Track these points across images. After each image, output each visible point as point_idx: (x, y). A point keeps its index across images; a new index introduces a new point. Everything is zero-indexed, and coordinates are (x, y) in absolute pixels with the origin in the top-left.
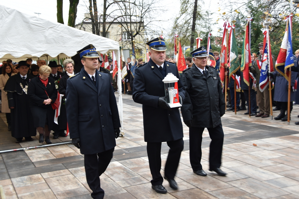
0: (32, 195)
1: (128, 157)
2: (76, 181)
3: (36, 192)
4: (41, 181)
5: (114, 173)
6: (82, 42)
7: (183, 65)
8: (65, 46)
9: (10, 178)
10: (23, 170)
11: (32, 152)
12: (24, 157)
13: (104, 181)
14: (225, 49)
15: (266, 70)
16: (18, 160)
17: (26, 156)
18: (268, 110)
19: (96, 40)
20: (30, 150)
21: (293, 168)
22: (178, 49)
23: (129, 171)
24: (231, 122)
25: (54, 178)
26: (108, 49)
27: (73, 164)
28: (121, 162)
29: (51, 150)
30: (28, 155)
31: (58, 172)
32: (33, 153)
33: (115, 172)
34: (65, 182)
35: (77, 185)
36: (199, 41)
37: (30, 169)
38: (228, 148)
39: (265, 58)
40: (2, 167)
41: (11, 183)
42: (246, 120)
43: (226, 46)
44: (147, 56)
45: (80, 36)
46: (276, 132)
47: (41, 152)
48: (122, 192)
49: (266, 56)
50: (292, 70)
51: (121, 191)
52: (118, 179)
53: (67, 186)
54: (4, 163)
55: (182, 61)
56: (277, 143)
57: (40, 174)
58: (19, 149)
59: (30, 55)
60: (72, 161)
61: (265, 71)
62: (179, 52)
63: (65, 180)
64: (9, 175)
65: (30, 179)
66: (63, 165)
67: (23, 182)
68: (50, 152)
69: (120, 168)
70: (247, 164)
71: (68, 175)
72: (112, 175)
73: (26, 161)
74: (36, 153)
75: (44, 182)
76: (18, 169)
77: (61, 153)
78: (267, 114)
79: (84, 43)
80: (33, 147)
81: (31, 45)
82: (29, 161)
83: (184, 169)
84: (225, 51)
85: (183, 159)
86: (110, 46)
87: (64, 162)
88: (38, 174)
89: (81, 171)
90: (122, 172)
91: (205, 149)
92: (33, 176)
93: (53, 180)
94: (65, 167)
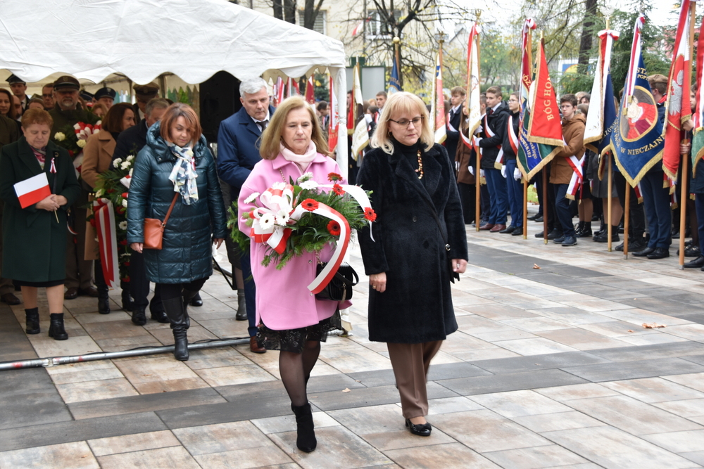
1: (359, 399)
4: (87, 464)
6: (231, 39)
7: (550, 118)
8: (177, 52)
10: (34, 428)
11: (67, 374)
12: (43, 389)
14: (683, 68)
16: (23, 397)
17: (49, 386)
19: (274, 34)
20: (62, 366)
22: (535, 66)
23: (358, 444)
24: (698, 305)
25: (128, 456)
26: (309, 64)
27: (188, 413)
28: (334, 413)
29: (124, 370)
30: (56, 382)
31: (142, 439)
32: (70, 375)
36: (609, 41)
37: (58, 426)
38: (681, 388)
43: (687, 59)
45: (224, 21)
47: (94, 375)
55: (548, 104)
57: (84, 442)
58: (28, 363)
60: (186, 404)
62: (537, 76)
63: (159, 465)
65: (54, 457)
66: (158, 418)
67: (30, 465)
68: (123, 376)
69: (330, 432)
71: (171, 449)
73: (48, 399)
74: (79, 375)
75: (96, 466)
76: (19, 425)
77: (153, 380)
79: (234, 42)
80: (71, 358)
81: (72, 44)
82: (56, 400)
83: (531, 446)
84: (684, 74)
85: (532, 414)
86: (317, 54)
87: (161, 408)
88: (80, 443)
89: (209, 436)
90: (335, 445)
91: (604, 387)
92: (63, 448)
93: (124, 462)
94: (163, 421)
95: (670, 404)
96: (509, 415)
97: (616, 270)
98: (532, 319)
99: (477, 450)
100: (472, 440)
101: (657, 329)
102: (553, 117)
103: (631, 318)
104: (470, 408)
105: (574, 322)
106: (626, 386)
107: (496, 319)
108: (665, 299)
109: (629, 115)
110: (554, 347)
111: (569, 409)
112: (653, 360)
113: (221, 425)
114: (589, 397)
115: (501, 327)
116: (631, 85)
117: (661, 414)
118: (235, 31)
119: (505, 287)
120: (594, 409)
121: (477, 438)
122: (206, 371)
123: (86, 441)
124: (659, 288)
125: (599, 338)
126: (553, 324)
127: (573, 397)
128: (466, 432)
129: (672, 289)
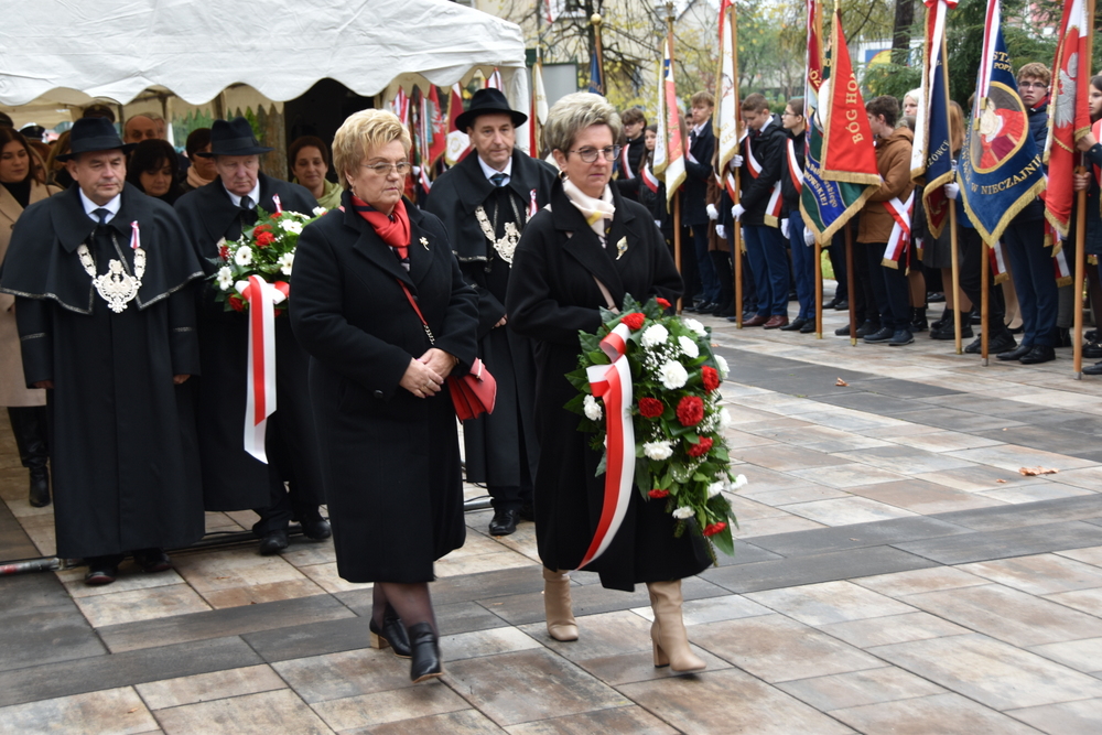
2: (311, 721)
4: (138, 723)
5: (499, 687)
6: (338, 25)
7: (857, 139)
8: (253, 49)
10: (45, 669)
12: (54, 606)
13: (449, 726)
14: (1078, 50)
16: (23, 619)
17: (62, 600)
22: (829, 54)
23: (575, 675)
25: (203, 708)
26: (467, 62)
27: (294, 637)
28: (530, 628)
29: (184, 571)
30: (75, 595)
31: (223, 679)
33: (501, 680)
34: (254, 727)
37: (84, 664)
38: (1089, 570)
43: (1083, 33)
44: (665, 98)
47: (135, 580)
52: (516, 717)
55: (852, 117)
57: (130, 688)
58: (27, 565)
59: (79, 92)
60: (289, 622)
62: (833, 72)
63: (255, 720)
65: (84, 713)
66: (246, 646)
67: (45, 728)
68: (180, 580)
69: (529, 659)
71: (273, 694)
72: (488, 695)
73: (64, 622)
75: (153, 725)
76: (21, 665)
77: (233, 585)
79: (344, 31)
81: (80, 40)
82: (77, 622)
83: (852, 669)
84: (1078, 60)
85: (851, 618)
86: (479, 46)
87: (250, 629)
88: (123, 689)
89: (332, 672)
90: (538, 679)
91: (965, 571)
92: (96, 699)
93: (197, 717)
94: (255, 651)
95: (1072, 595)
96: (814, 622)
97: (970, 384)
98: (839, 466)
99: (767, 679)
100: (758, 664)
101: (1044, 476)
102: (862, 138)
103: (1001, 460)
104: (750, 612)
105: (908, 470)
106: (1000, 569)
107: (782, 469)
108: (1053, 428)
109: (983, 130)
110: (878, 511)
111: (911, 609)
112: (1041, 526)
113: (350, 654)
114: (941, 588)
115: (790, 481)
116: (985, 81)
117: (1060, 611)
118: (345, 13)
119: (793, 417)
120: (950, 608)
121: (765, 660)
122: (319, 568)
123: (133, 686)
124: (1042, 411)
125: (951, 494)
126: (875, 474)
127: (915, 590)
128: (747, 651)
129: (1065, 411)
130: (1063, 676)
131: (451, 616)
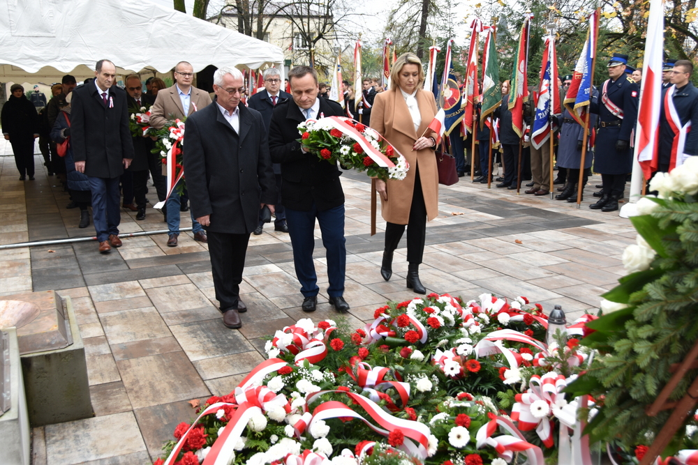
0: (123, 316)
2: (200, 294)
3: (130, 312)
4: (139, 293)
5: (267, 285)
6: (216, 46)
8: (184, 54)
9: (87, 285)
10: (107, 273)
15: (545, 110)
18: (546, 183)
19: (241, 43)
21: (580, 283)
25: (162, 289)
26: (262, 61)
27: (195, 265)
28: (279, 264)
29: (157, 241)
31: (169, 279)
34: (180, 296)
35: (201, 302)
36: (435, 52)
38: (472, 247)
39: (544, 88)
40: (73, 267)
41: (88, 294)
42: (506, 199)
43: (475, 64)
45: (212, 36)
46: (557, 220)
47: (139, 244)
48: (278, 317)
49: (546, 85)
50: (591, 111)
51: (278, 315)
52: (273, 295)
53: (183, 303)
54: (77, 261)
56: (556, 239)
57: (136, 281)
60: (194, 260)
61: (543, 111)
63: (180, 294)
64: (84, 280)
65: (120, 289)
66: (178, 268)
67: (108, 294)
68: (155, 244)
69: (278, 275)
70: (502, 274)
71: (187, 285)
72: (263, 287)
73: (114, 257)
74: (131, 244)
75: (144, 294)
76: (99, 271)
78: (544, 189)
79: (218, 48)
80: (126, 235)
82: (119, 258)
84: (474, 73)
86: (267, 55)
87: (179, 262)
88: (134, 281)
91: (431, 247)
92: (125, 284)
93: (160, 292)
94: (181, 270)
95: (466, 255)
99: (362, 283)
100: (359, 278)
101: (459, 215)
103: (446, 209)
104: (357, 260)
106: (443, 247)
108: (463, 199)
109: (445, 95)
112: (457, 232)
116: (446, 78)
117: (461, 260)
121: (361, 276)
123: (138, 280)
129: (467, 193)
130: (460, 282)
131: (251, 260)
